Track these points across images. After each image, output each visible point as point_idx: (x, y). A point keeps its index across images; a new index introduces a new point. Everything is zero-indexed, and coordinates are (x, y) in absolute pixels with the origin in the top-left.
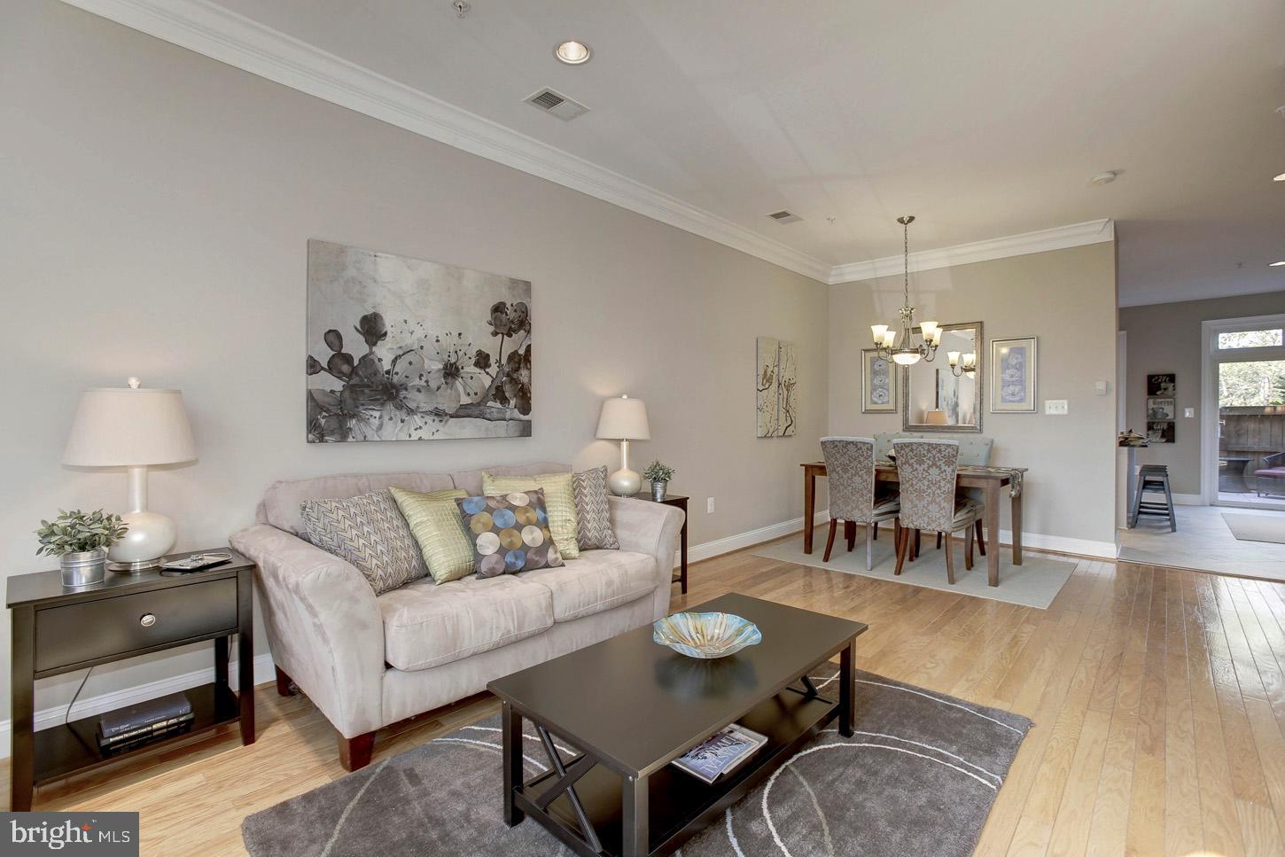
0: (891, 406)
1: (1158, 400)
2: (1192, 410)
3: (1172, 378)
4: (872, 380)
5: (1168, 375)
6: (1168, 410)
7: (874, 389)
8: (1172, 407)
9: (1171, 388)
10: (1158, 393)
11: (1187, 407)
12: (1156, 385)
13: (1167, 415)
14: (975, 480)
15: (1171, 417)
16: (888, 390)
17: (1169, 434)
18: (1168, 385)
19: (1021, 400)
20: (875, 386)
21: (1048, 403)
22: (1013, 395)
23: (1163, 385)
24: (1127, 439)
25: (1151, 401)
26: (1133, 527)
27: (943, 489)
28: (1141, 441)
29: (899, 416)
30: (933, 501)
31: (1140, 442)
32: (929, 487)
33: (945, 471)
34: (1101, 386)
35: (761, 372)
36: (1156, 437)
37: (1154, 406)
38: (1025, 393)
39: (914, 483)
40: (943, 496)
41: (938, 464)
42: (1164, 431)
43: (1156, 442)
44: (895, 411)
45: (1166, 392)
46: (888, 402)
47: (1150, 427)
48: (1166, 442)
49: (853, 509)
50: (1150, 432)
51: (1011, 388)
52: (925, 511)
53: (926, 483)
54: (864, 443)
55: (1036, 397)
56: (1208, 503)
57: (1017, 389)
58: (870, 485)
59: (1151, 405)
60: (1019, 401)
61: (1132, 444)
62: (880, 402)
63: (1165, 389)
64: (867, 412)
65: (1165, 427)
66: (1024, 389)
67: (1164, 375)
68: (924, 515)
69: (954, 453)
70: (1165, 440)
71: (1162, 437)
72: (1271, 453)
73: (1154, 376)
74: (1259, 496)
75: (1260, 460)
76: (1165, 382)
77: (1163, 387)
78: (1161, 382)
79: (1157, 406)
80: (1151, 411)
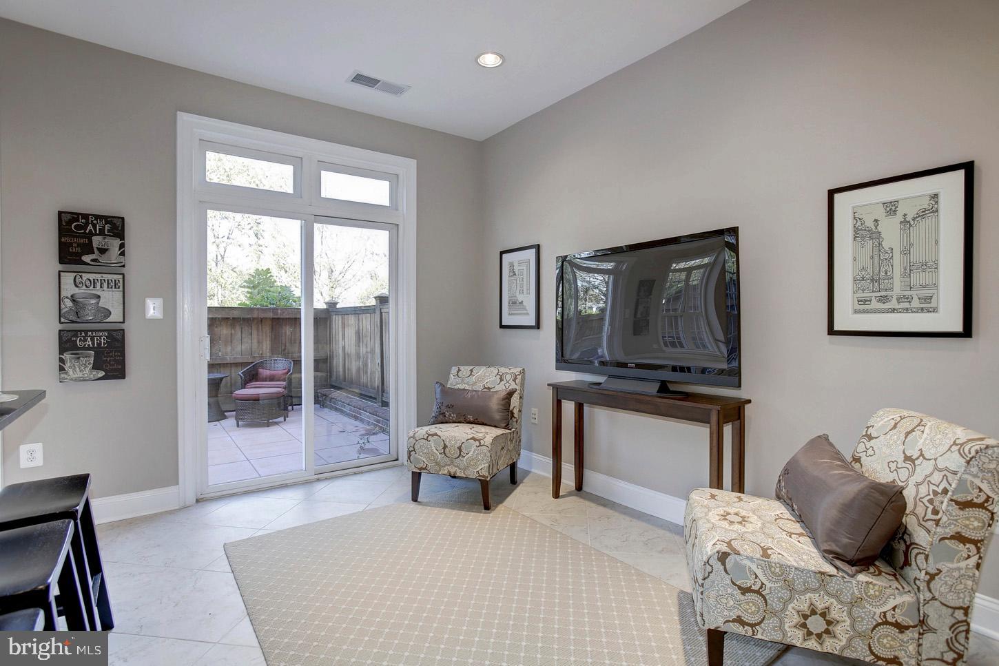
1: (85, 276)
2: (159, 300)
3: (116, 227)
5: (108, 219)
6: (110, 299)
8: (117, 295)
9: (115, 251)
10: (85, 259)
11: (153, 295)
12: (83, 238)
13: (107, 313)
15: (116, 316)
17: (111, 358)
18: (108, 242)
23: (97, 241)
25: (68, 277)
36: (81, 368)
37: (77, 290)
42: (99, 351)
43: (80, 379)
45: (103, 259)
47: (67, 343)
48: (105, 377)
50: (67, 356)
56: (191, 498)
59: (69, 288)
63: (103, 251)
65: (103, 341)
67: (97, 217)
70: (101, 374)
71: (95, 367)
72: (243, 364)
73: (75, 216)
74: (238, 426)
75: (233, 375)
76: (102, 233)
77: (95, 245)
78: (91, 234)
79: (83, 290)
80: (69, 303)
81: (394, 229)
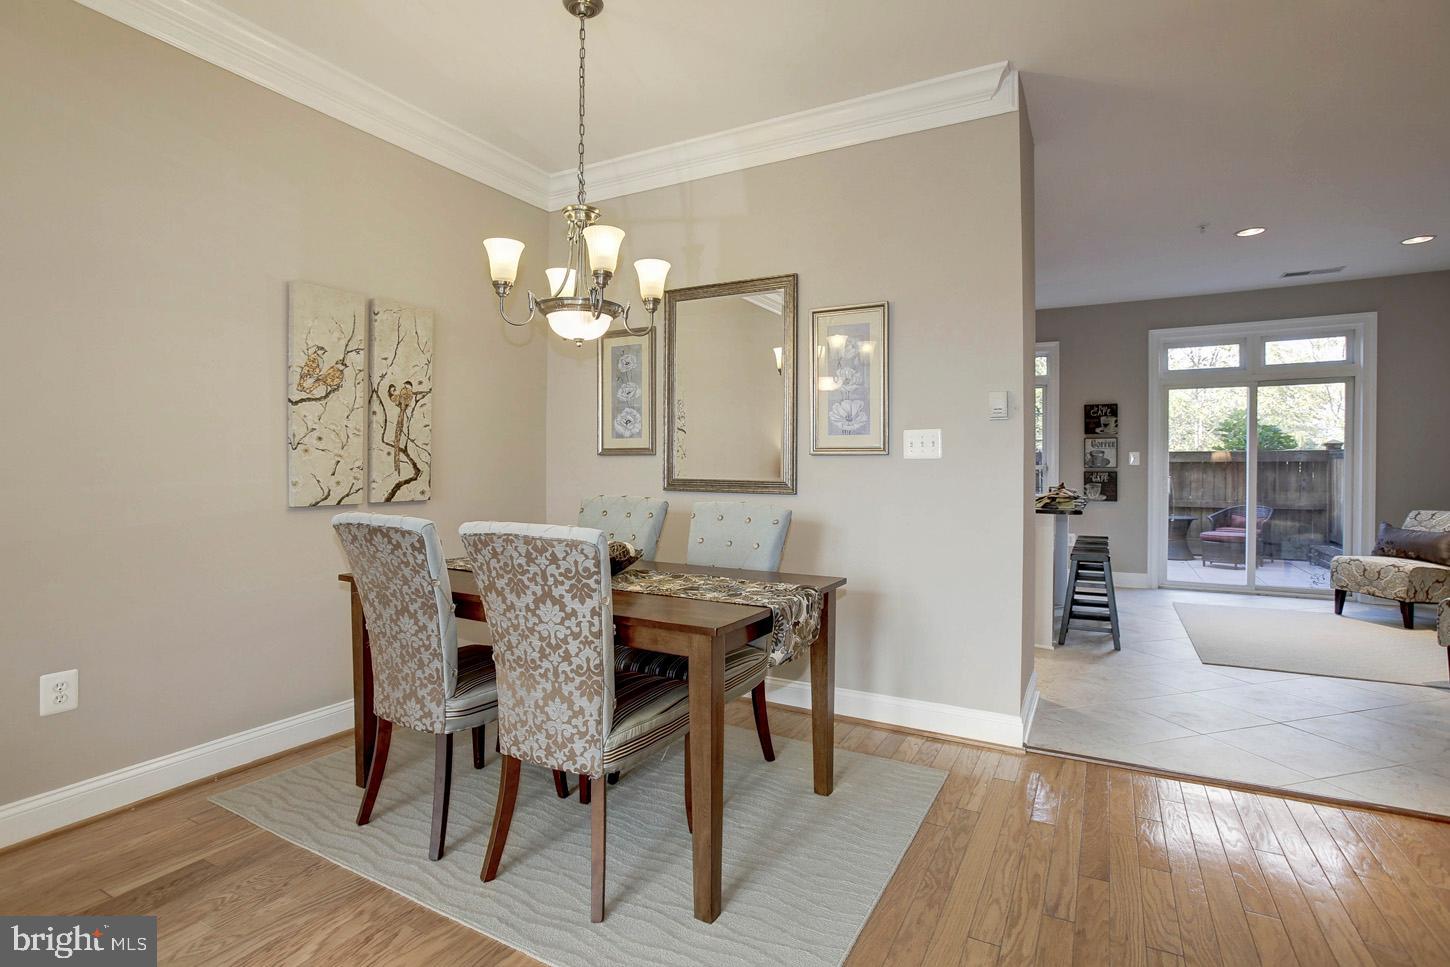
0: (644, 442)
2: (1138, 454)
3: (1113, 410)
4: (614, 394)
5: (1108, 406)
6: (1110, 454)
7: (617, 408)
8: (1114, 451)
9: (1113, 425)
10: (1098, 430)
11: (1132, 450)
12: (1096, 419)
14: (663, 633)
15: (1112, 464)
16: (639, 410)
17: (1109, 488)
18: (1109, 418)
19: (863, 430)
20: (619, 402)
21: (909, 435)
22: (849, 419)
23: (1103, 420)
24: (1054, 499)
25: (1089, 442)
26: (1061, 643)
27: (576, 661)
28: (1073, 502)
29: (658, 461)
30: (556, 692)
31: (1071, 506)
32: (543, 656)
33: (574, 613)
34: (999, 402)
35: (299, 360)
36: (1094, 494)
38: (868, 415)
39: (514, 641)
40: (578, 680)
41: (556, 593)
42: (1104, 484)
43: (1094, 500)
44: (650, 452)
45: (1106, 430)
46: (639, 434)
47: (1088, 479)
48: (1106, 500)
49: (407, 697)
50: (1088, 486)
51: (846, 405)
52: (541, 718)
53: (537, 643)
54: (404, 533)
55: (887, 424)
56: (1155, 585)
57: (855, 407)
58: (434, 640)
59: (1089, 448)
60: (858, 432)
61: (1061, 508)
62: (627, 434)
63: (1106, 425)
64: (607, 453)
65: (1105, 477)
66: (866, 409)
67: (1104, 405)
68: (539, 728)
69: (590, 564)
70: (1105, 498)
71: (1101, 493)
72: (1215, 510)
73: (1092, 407)
74: (1204, 565)
75: (1204, 519)
76: (1106, 414)
77: (1102, 422)
78: (1100, 416)
79: (1096, 449)
80: (1089, 456)
81: (1350, 381)
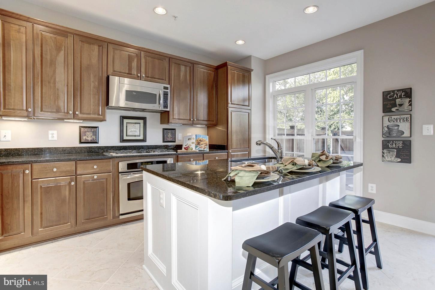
1: (393, 117)
3: (408, 93)
5: (403, 90)
6: (404, 127)
8: (408, 124)
9: (407, 104)
10: (393, 109)
11: (425, 124)
12: (392, 101)
13: (403, 133)
15: (406, 134)
17: (404, 152)
18: (404, 100)
23: (398, 101)
25: (386, 119)
36: (391, 157)
37: (389, 124)
42: (399, 150)
43: (390, 162)
45: (401, 109)
47: (385, 146)
50: (385, 151)
59: (386, 123)
63: (401, 105)
65: (400, 145)
67: (398, 90)
70: (400, 160)
71: (397, 157)
73: (389, 92)
76: (401, 97)
77: (398, 103)
78: (396, 99)
79: (392, 123)
80: (386, 129)
